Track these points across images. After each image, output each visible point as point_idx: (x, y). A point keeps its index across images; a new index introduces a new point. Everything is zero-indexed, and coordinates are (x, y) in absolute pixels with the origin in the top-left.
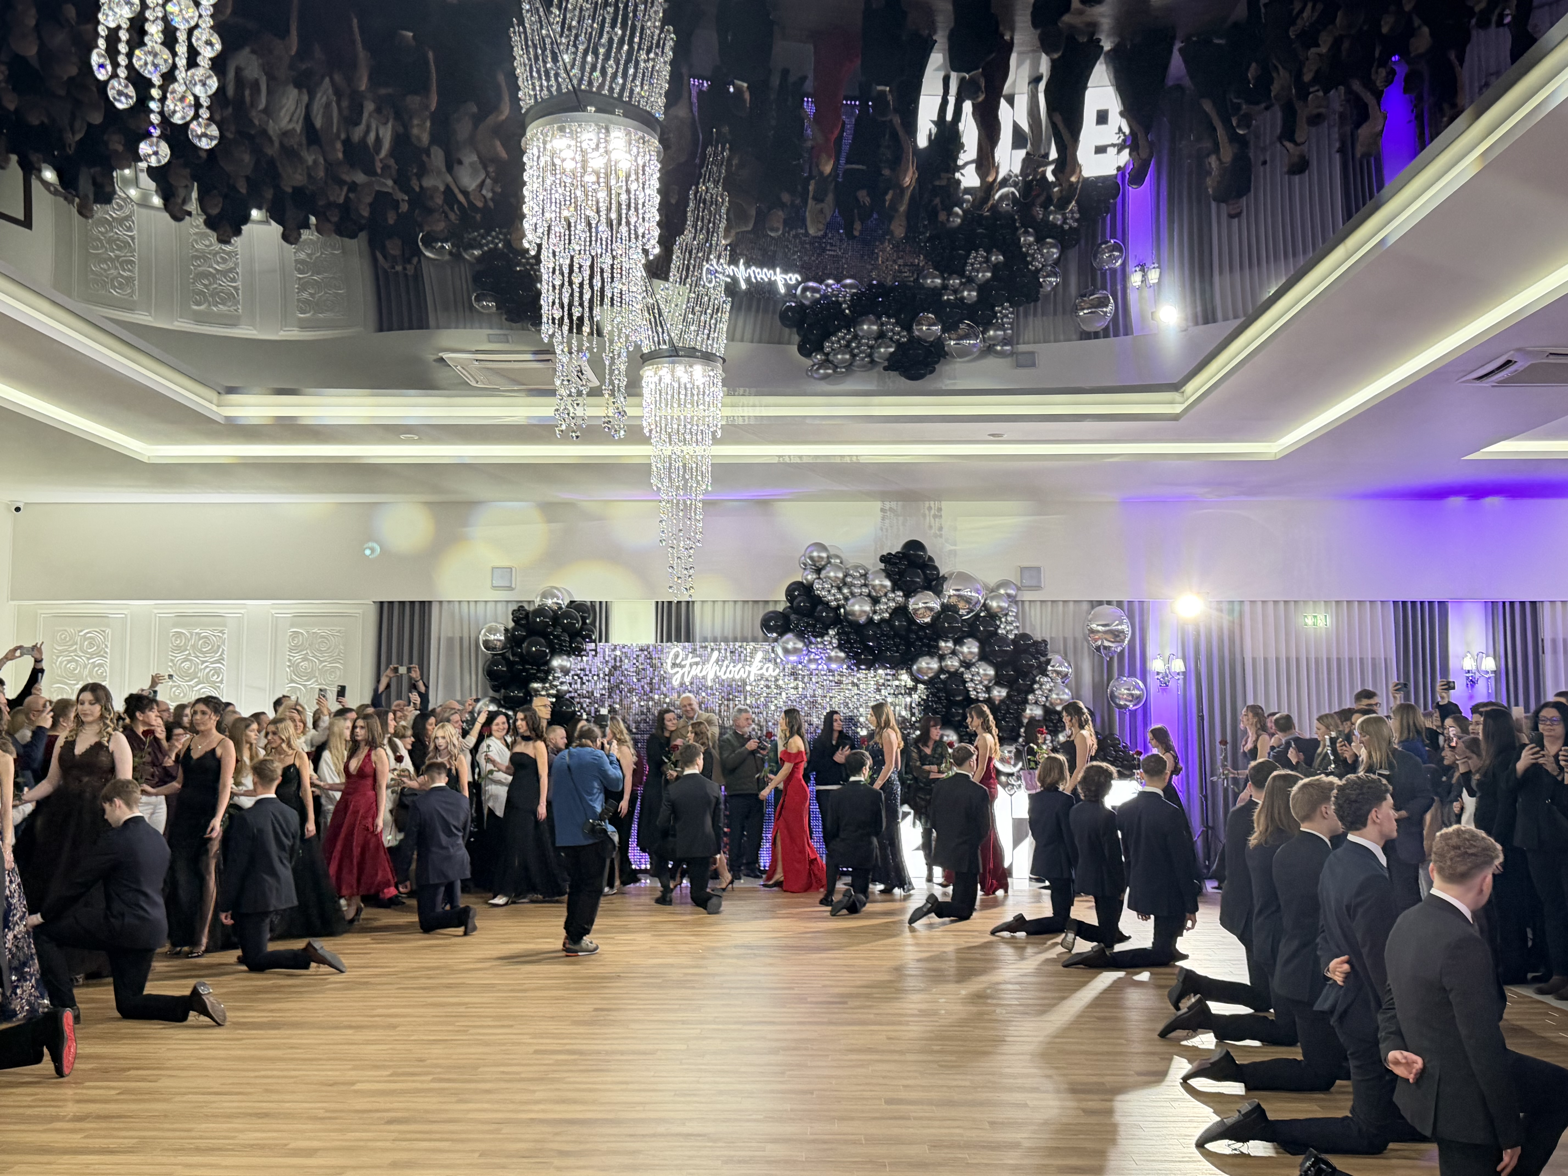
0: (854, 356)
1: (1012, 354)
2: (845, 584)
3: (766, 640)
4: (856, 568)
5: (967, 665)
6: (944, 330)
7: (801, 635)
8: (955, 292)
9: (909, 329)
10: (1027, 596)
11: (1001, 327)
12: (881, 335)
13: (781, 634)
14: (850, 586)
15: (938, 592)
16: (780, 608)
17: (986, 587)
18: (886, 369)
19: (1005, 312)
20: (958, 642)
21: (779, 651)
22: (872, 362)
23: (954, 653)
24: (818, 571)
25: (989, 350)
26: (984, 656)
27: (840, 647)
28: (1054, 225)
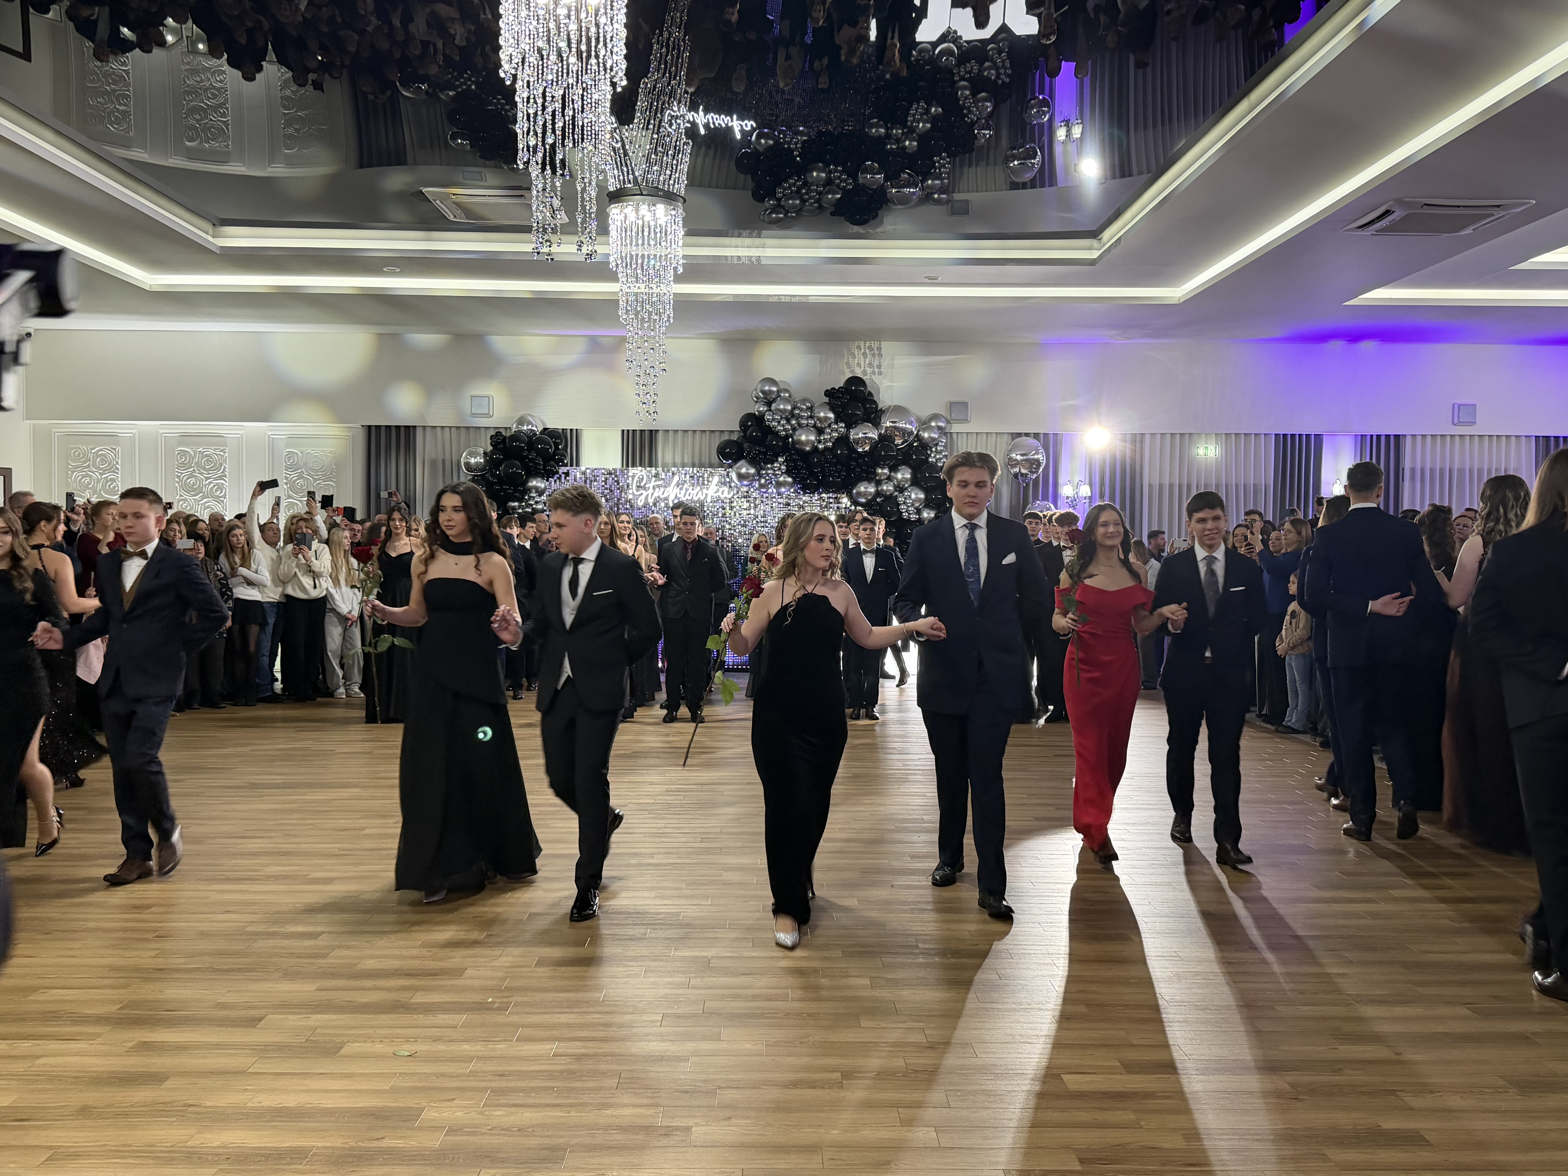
0: (803, 201)
1: (948, 202)
2: (793, 416)
3: (721, 465)
4: (804, 401)
5: (901, 489)
6: (886, 179)
7: (753, 462)
8: (898, 141)
9: (855, 179)
10: (956, 428)
11: (939, 177)
12: (829, 182)
13: (736, 461)
14: (798, 417)
15: (876, 424)
16: (735, 437)
17: (919, 420)
18: (832, 214)
19: (942, 162)
20: (894, 468)
21: (734, 476)
22: (820, 207)
23: (889, 478)
24: (769, 404)
25: (927, 198)
26: (915, 482)
27: (788, 473)
28: (988, 79)
